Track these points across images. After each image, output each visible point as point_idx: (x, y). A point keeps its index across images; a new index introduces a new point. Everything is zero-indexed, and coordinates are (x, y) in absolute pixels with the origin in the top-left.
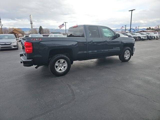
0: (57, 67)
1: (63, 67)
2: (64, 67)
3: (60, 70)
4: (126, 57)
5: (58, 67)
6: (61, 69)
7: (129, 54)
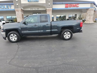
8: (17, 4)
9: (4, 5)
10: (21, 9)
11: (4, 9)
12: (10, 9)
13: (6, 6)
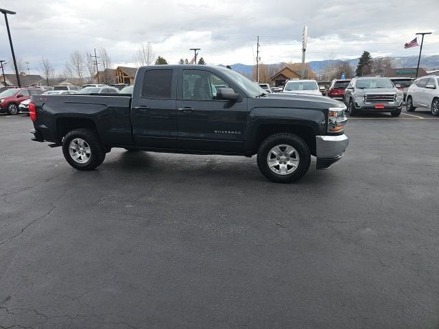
0: (75, 151)
1: (85, 155)
2: (88, 155)
3: (80, 158)
4: (277, 167)
5: (77, 153)
6: (82, 156)
7: (298, 158)
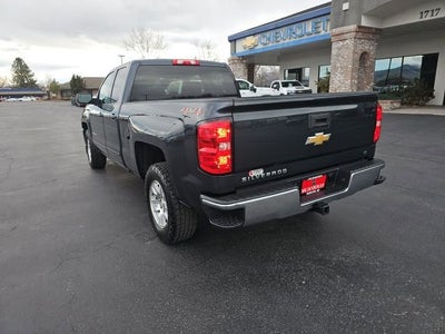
8: (346, 6)
9: (303, 24)
10: (360, 27)
11: (305, 37)
12: (323, 33)
13: (309, 27)
